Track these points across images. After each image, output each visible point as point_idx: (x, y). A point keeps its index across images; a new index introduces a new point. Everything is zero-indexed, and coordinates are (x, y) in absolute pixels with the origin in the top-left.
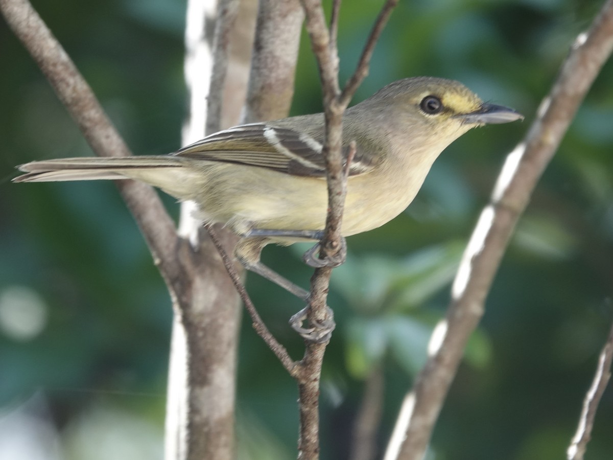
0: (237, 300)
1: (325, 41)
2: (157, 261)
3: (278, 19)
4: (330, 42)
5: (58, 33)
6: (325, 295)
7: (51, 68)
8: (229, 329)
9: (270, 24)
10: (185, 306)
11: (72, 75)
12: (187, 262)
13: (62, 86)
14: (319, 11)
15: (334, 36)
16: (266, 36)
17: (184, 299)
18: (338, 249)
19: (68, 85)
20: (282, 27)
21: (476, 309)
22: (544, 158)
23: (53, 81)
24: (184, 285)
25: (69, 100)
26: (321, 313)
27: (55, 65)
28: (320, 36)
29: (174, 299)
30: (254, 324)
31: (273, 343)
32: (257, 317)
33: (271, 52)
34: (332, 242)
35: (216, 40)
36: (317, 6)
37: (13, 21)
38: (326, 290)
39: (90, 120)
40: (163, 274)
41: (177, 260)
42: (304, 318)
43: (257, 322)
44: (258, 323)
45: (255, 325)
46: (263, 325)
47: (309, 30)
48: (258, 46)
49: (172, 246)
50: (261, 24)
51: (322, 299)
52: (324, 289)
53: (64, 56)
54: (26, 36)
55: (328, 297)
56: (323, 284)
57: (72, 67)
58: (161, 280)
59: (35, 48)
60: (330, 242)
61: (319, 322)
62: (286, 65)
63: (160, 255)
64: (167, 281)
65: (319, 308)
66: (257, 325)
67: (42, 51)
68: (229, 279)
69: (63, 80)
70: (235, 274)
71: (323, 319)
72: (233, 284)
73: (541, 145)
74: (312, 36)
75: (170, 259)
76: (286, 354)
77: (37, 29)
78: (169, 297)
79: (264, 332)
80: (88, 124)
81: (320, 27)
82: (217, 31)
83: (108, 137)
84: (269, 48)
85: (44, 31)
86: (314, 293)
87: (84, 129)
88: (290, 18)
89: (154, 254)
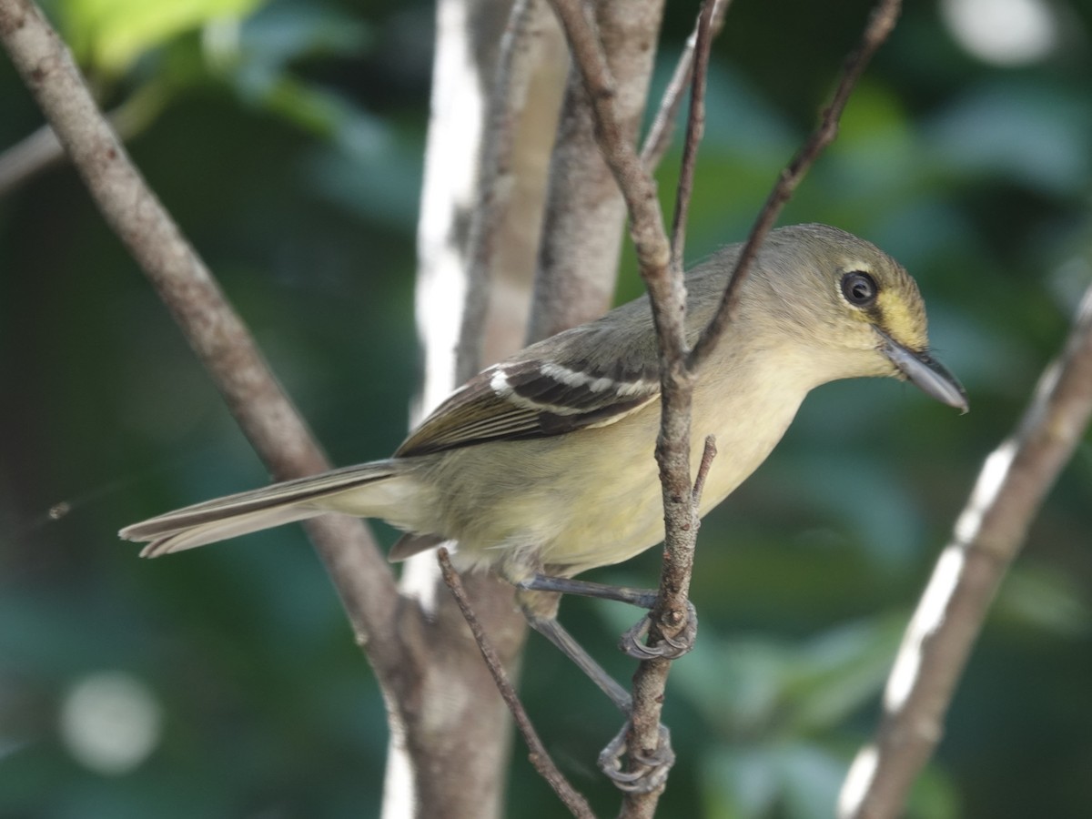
0: (503, 710)
1: (663, 258)
2: (361, 639)
3: (582, 211)
4: (672, 259)
5: (191, 230)
6: (658, 707)
7: (177, 293)
8: (488, 760)
9: (568, 221)
10: (411, 719)
11: (215, 305)
12: (414, 640)
13: (197, 325)
14: (654, 206)
15: (679, 252)
16: (560, 241)
17: (409, 707)
18: (682, 624)
19: (207, 323)
20: (589, 225)
21: (928, 729)
22: (1051, 463)
23: (182, 316)
24: (409, 680)
25: (209, 351)
26: (651, 738)
27: (184, 287)
28: (656, 250)
29: (391, 705)
30: (531, 755)
31: (565, 789)
32: (536, 742)
33: (569, 271)
34: (672, 612)
35: (471, 246)
36: (649, 196)
37: (111, 208)
38: (660, 697)
39: (245, 386)
40: (371, 662)
41: (397, 637)
42: (622, 751)
43: (536, 752)
44: (539, 754)
45: (534, 757)
46: (547, 757)
47: (635, 238)
48: (547, 258)
49: (388, 611)
50: (553, 218)
51: (652, 713)
52: (658, 695)
53: (200, 272)
54: (134, 235)
55: (663, 711)
56: (656, 686)
57: (215, 292)
58: (368, 671)
59: (149, 257)
60: (669, 613)
61: (646, 753)
62: (596, 293)
63: (367, 627)
64: (378, 674)
65: (647, 729)
66: (536, 757)
67: (161, 264)
68: (488, 675)
69: (198, 315)
70: (499, 666)
71: (654, 747)
72: (495, 683)
73: (1046, 440)
74: (639, 249)
75: (384, 635)
76: (587, 809)
77: (154, 225)
78: (381, 704)
79: (548, 770)
80: (241, 394)
81: (654, 234)
82: (474, 231)
83: (277, 416)
84: (566, 262)
85: (166, 227)
86: (638, 702)
87: (232, 402)
88: (604, 210)
89: (355, 625)
